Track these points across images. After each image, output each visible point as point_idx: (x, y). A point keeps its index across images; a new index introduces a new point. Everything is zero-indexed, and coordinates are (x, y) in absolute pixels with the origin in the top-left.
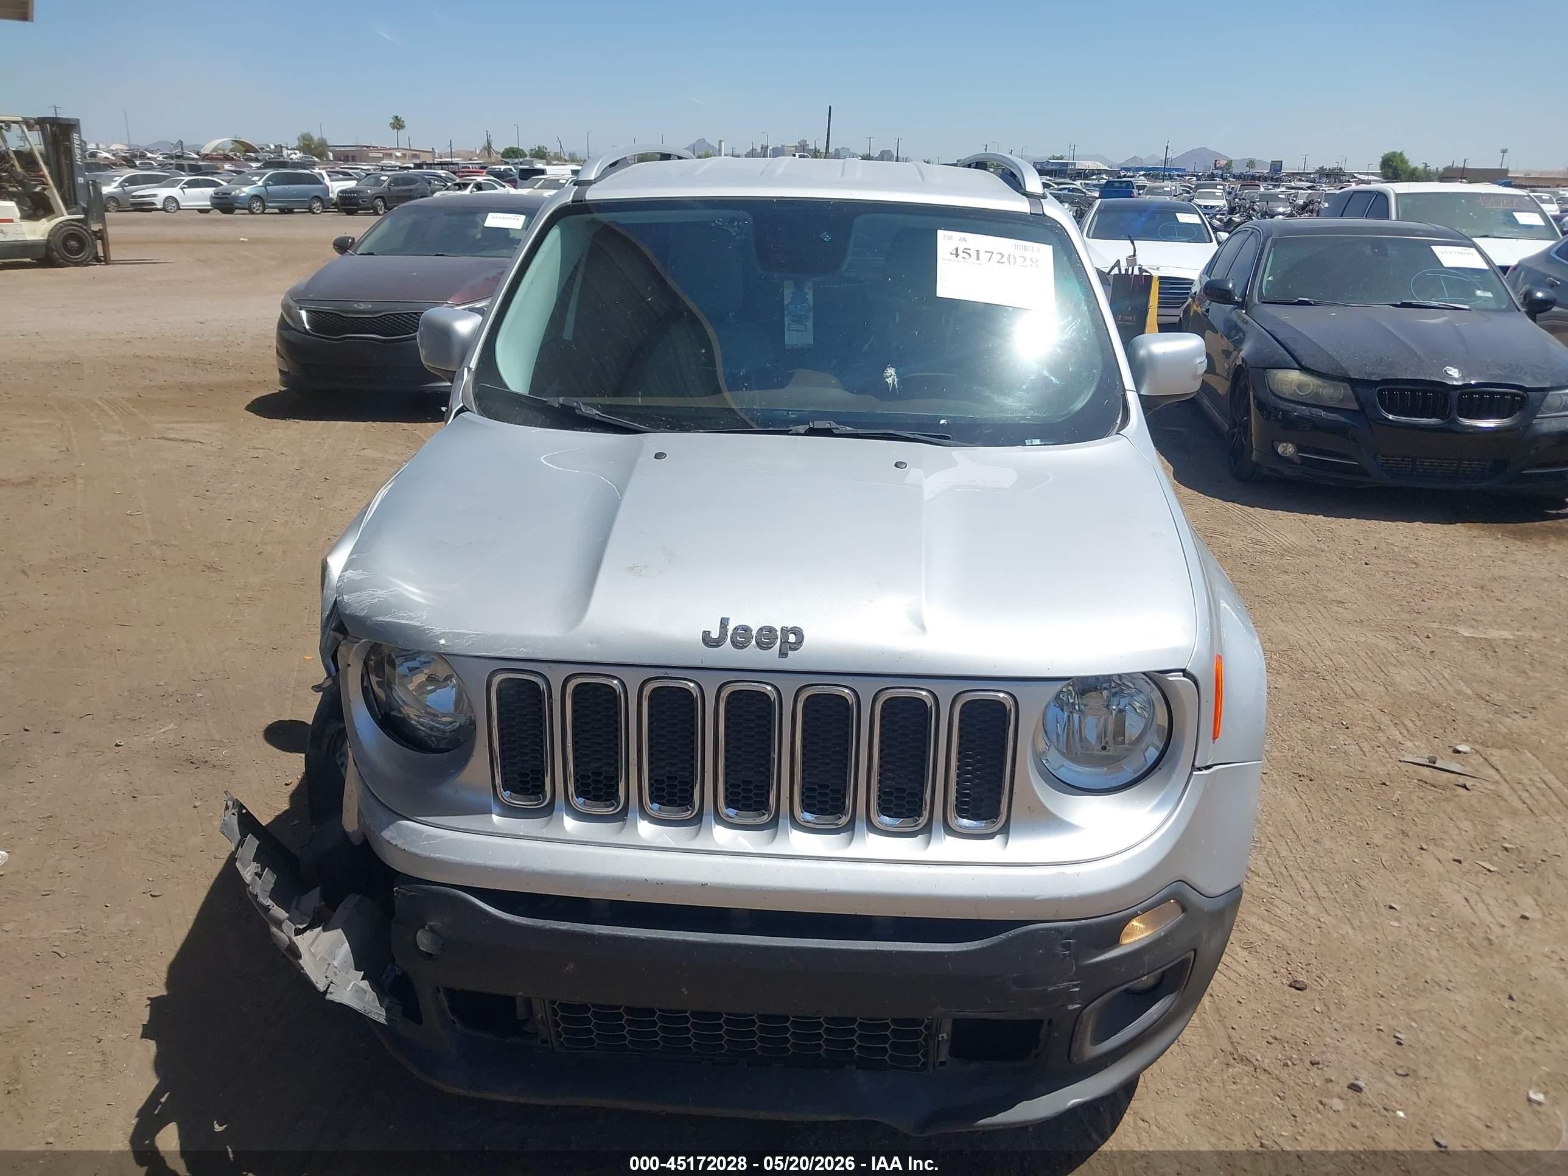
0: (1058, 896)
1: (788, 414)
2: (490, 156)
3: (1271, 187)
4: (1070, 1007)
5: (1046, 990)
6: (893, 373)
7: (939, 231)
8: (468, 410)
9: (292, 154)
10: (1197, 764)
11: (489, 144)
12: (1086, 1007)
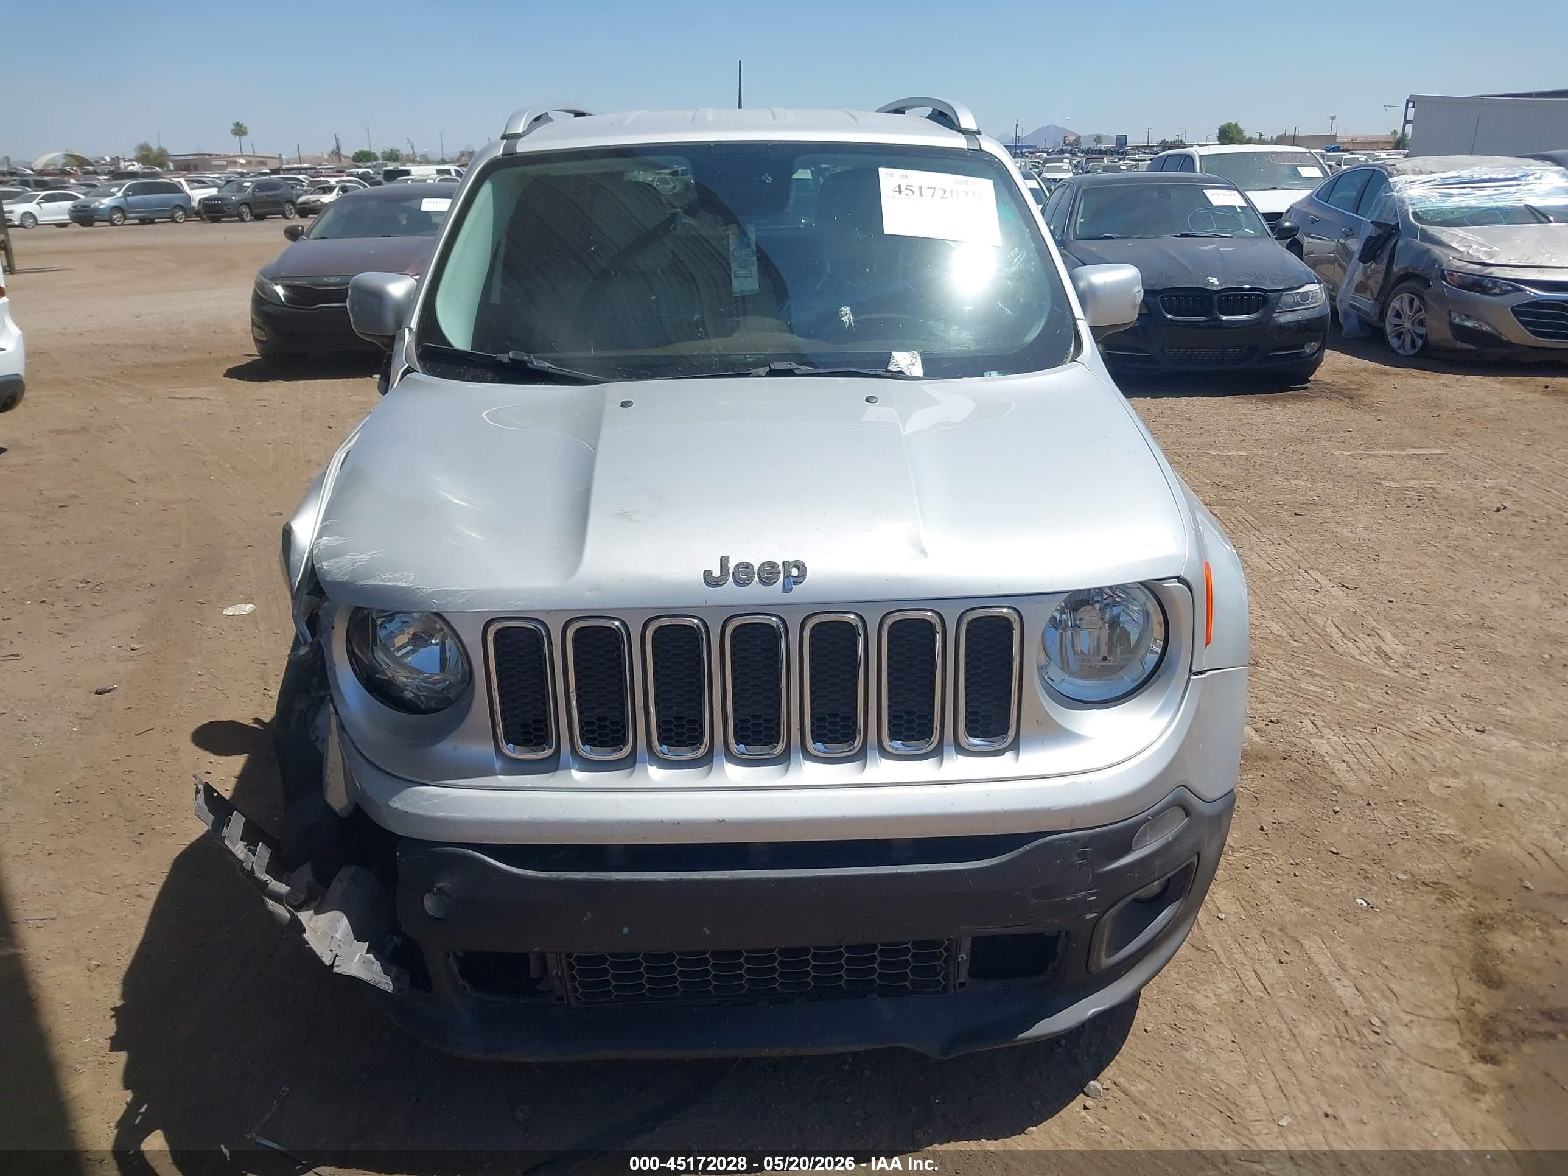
0: (1073, 805)
1: (745, 358)
2: (340, 160)
3: (1116, 160)
4: (1088, 916)
5: (1065, 900)
6: (849, 312)
7: (880, 169)
8: (415, 371)
9: (129, 166)
10: (1194, 669)
11: (338, 148)
12: (1103, 915)
